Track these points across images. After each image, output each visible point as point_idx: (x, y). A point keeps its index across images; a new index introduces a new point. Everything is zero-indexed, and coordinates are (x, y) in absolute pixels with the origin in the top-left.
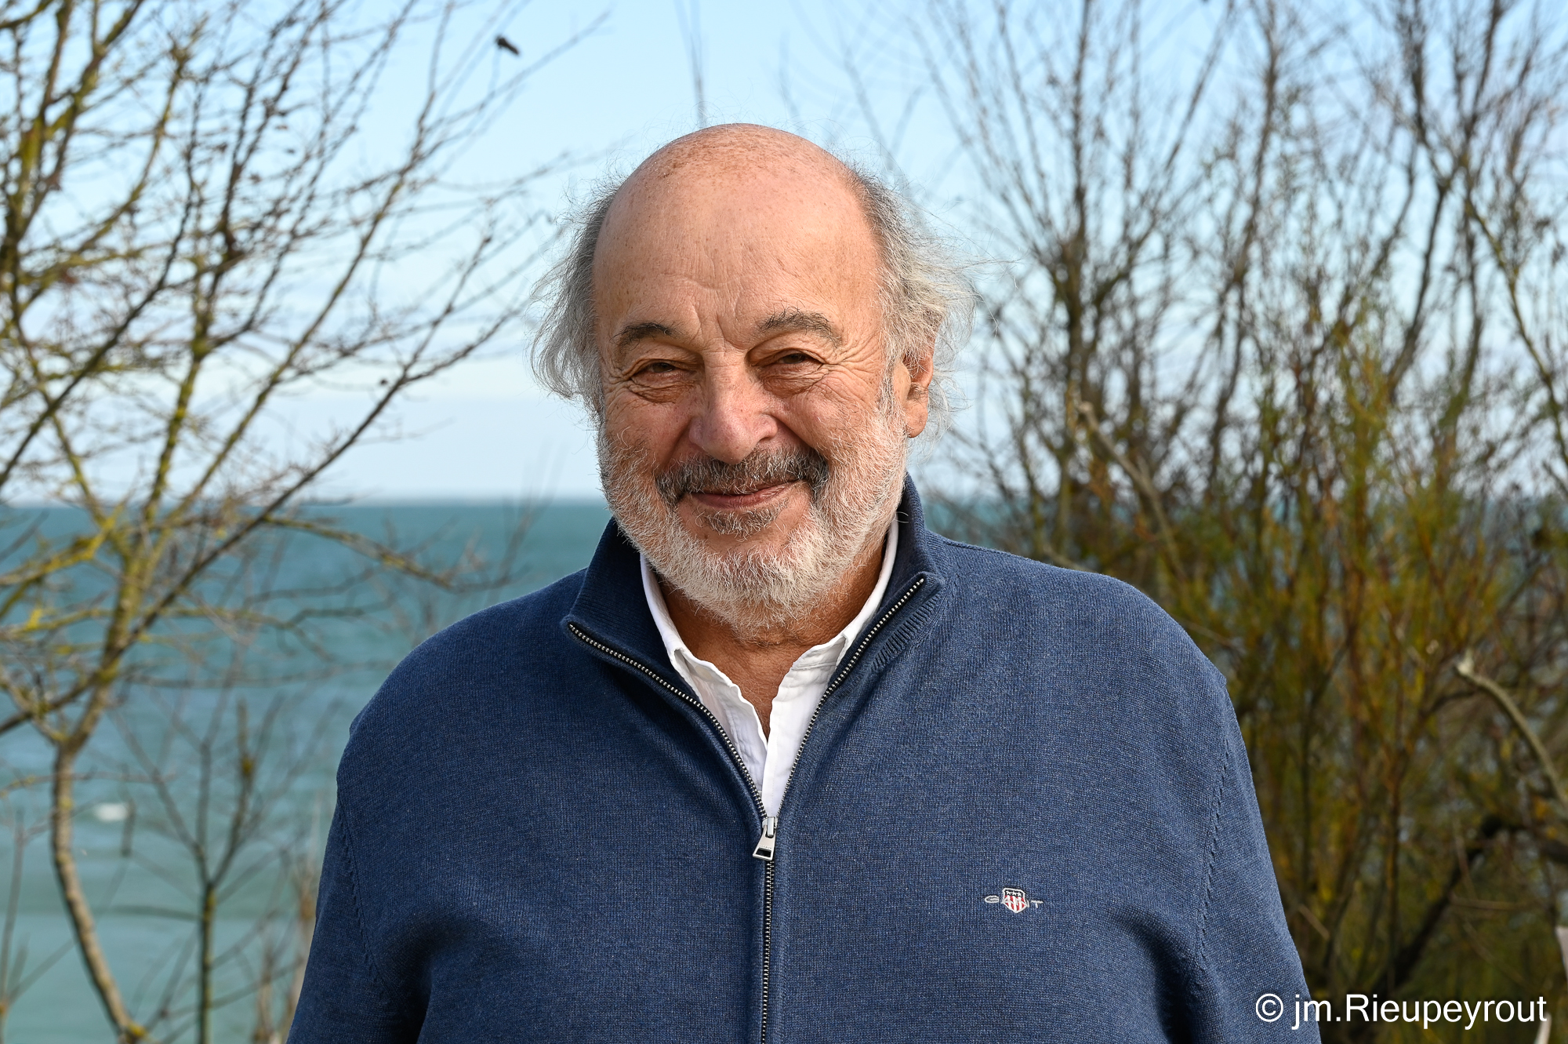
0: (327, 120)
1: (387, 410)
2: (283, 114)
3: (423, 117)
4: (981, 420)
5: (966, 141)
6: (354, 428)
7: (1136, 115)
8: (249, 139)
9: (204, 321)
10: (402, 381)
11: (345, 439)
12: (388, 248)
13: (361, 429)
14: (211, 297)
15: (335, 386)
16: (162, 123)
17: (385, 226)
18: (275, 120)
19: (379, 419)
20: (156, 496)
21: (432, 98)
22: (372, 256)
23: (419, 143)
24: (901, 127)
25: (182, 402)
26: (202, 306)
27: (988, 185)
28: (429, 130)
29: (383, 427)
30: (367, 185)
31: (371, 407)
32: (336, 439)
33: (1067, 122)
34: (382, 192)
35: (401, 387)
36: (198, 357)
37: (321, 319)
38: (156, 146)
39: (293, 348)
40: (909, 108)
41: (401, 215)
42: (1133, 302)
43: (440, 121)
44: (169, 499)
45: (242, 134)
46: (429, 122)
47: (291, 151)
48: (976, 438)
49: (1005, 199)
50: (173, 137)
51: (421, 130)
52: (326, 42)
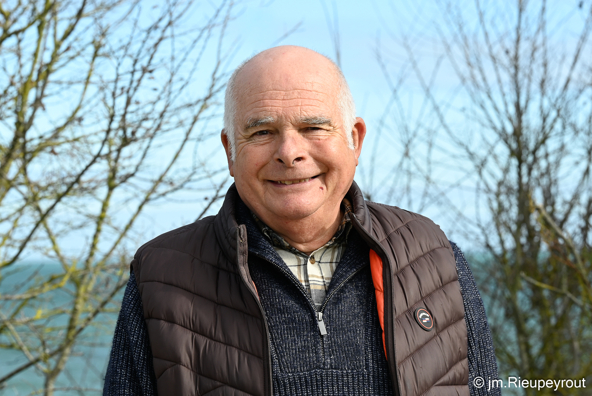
0: (172, 74)
2: (151, 72)
3: (215, 73)
4: (478, 214)
5: (463, 80)
7: (545, 65)
8: (135, 84)
9: (114, 171)
12: (202, 135)
14: (116, 160)
15: (176, 201)
16: (88, 78)
17: (199, 125)
18: (147, 75)
20: (91, 255)
21: (219, 63)
22: (193, 139)
23: (213, 86)
24: (434, 74)
25: (104, 210)
26: (113, 164)
27: (474, 101)
28: (218, 79)
30: (190, 105)
33: (512, 71)
34: (197, 108)
36: (111, 188)
37: (168, 169)
38: (85, 89)
39: (155, 184)
40: (438, 64)
41: (209, 118)
42: (547, 156)
44: (98, 256)
45: (132, 82)
46: (217, 75)
47: (155, 89)
48: (475, 221)
49: (482, 107)
50: (94, 83)
51: (214, 79)
52: (173, 36)
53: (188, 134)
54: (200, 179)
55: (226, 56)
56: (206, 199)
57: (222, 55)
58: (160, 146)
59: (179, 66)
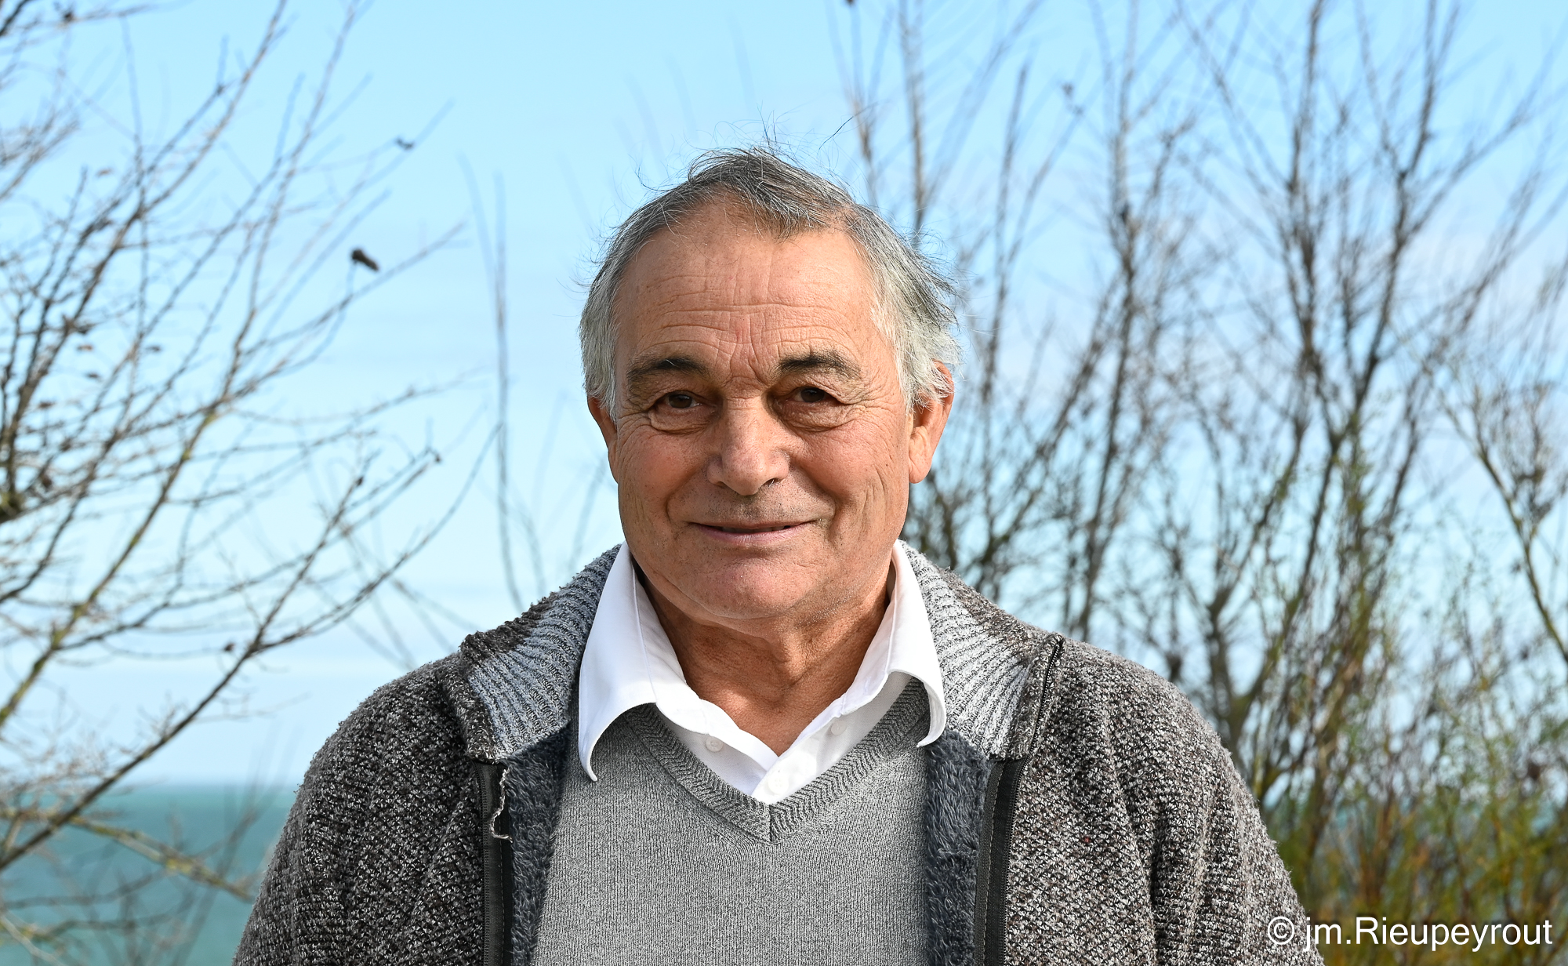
1: (235, 681)
2: (84, 331)
3: (240, 338)
6: (193, 706)
8: (43, 361)
10: (257, 647)
11: (181, 716)
12: (205, 492)
13: (203, 704)
18: (74, 339)
19: (224, 693)
21: (252, 314)
22: (179, 502)
29: (226, 702)
30: (180, 419)
31: (220, 677)
32: (172, 714)
35: (254, 654)
43: (262, 343)
45: (36, 353)
46: (247, 344)
47: (93, 376)
51: (238, 354)
52: (145, 244)
53: (165, 489)
54: (194, 602)
55: (271, 297)
56: (229, 648)
57: (261, 296)
58: (97, 516)
59: (156, 321)
